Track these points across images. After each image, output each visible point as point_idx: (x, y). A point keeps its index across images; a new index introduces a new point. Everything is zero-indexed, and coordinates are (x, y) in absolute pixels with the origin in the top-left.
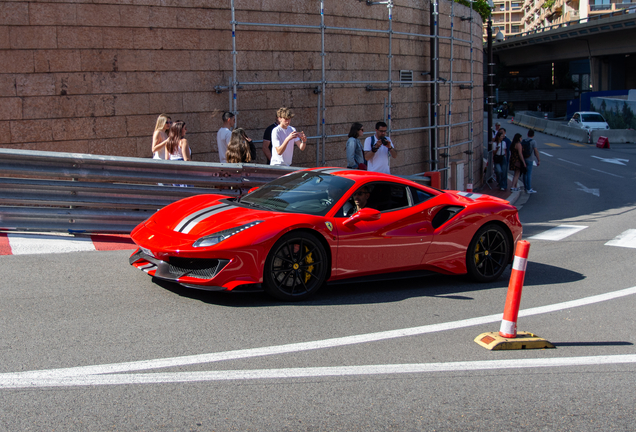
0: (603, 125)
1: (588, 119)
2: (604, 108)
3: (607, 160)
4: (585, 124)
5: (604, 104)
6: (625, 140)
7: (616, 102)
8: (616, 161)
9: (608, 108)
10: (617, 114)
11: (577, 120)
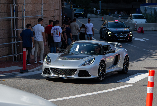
0: (144, 21)
1: (137, 17)
2: (146, 12)
3: (138, 39)
4: (134, 20)
5: (146, 10)
6: (154, 29)
7: (151, 8)
8: (142, 40)
9: (147, 12)
10: (151, 15)
11: (131, 18)
